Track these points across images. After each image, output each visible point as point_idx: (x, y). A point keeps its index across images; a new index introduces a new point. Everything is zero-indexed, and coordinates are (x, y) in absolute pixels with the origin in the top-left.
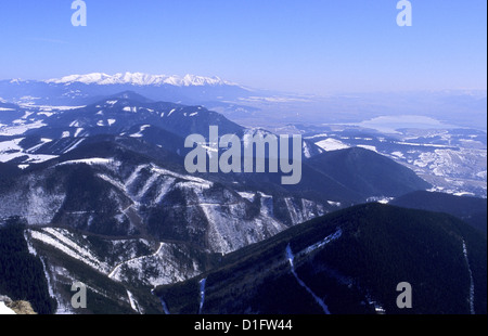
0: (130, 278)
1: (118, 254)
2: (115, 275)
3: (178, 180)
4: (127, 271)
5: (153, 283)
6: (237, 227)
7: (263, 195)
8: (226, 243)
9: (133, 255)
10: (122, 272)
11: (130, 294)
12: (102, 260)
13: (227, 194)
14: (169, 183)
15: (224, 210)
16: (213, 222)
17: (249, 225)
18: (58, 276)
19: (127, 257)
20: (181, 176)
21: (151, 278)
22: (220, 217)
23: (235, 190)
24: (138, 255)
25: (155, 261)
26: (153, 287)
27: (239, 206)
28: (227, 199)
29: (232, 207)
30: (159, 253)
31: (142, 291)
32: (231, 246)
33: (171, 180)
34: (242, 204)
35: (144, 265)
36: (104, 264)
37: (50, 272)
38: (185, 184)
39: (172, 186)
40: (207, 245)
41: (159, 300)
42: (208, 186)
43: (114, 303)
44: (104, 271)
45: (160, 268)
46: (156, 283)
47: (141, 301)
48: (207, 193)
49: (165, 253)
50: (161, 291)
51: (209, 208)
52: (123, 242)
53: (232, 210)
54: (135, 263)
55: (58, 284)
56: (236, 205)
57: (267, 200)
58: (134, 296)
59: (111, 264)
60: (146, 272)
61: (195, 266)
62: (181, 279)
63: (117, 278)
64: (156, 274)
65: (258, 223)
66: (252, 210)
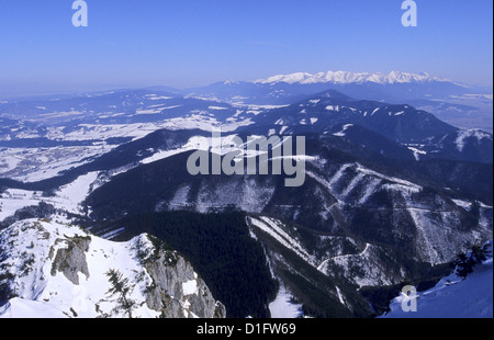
0: (336, 274)
1: (325, 250)
2: (323, 268)
3: (384, 182)
4: (333, 267)
5: (358, 283)
6: (450, 238)
7: (483, 205)
8: (436, 253)
9: (339, 252)
10: (329, 267)
11: (338, 290)
12: (311, 253)
13: (439, 200)
14: (375, 184)
15: (434, 216)
16: (421, 228)
17: (464, 237)
18: (277, 261)
19: (333, 254)
20: (387, 178)
21: (357, 278)
22: (430, 224)
23: (448, 196)
24: (344, 253)
25: (361, 261)
26: (358, 286)
27: (452, 215)
28: (439, 206)
29: (445, 215)
30: (365, 254)
31: (349, 289)
32: (442, 257)
33: (377, 181)
34: (456, 213)
35: (350, 264)
36: (312, 257)
37: (270, 257)
38: (392, 186)
39: (378, 187)
40: (414, 252)
41: (365, 300)
42: (416, 190)
43: (326, 295)
44: (312, 264)
45: (366, 268)
46: (362, 283)
47: (349, 297)
48: (415, 198)
49: (371, 254)
50: (366, 291)
51: (418, 214)
52: (331, 238)
53: (444, 218)
54: (342, 260)
55: (278, 268)
56: (449, 213)
57: (486, 210)
58: (342, 291)
59: (319, 258)
60: (352, 271)
61: (403, 273)
62: (387, 283)
63: (324, 271)
64: (362, 275)
65: (476, 235)
66: (469, 221)
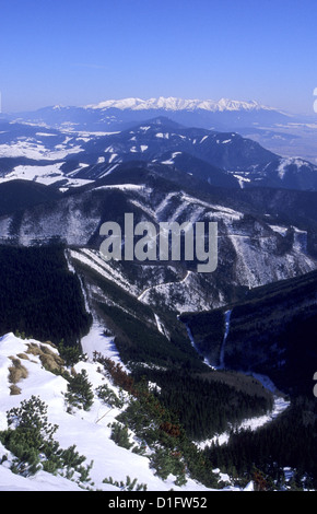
0: (157, 302)
1: (147, 279)
2: (144, 298)
3: (208, 210)
4: (155, 295)
5: (179, 309)
6: (266, 262)
7: (297, 230)
8: (253, 276)
9: (161, 281)
10: (150, 296)
11: (157, 318)
12: (132, 283)
13: (258, 227)
14: (199, 212)
15: (253, 243)
16: (241, 254)
17: (280, 260)
18: (93, 294)
19: (155, 282)
20: (211, 206)
21: (178, 305)
22: (249, 250)
23: (266, 222)
24: (165, 282)
25: (182, 288)
26: (179, 313)
27: (269, 240)
28: (257, 232)
29: (263, 240)
30: (186, 281)
31: (168, 316)
32: (259, 280)
33: (201, 210)
34: (273, 239)
35: (171, 291)
36: (134, 287)
37: (86, 290)
38: (215, 214)
39: (201, 215)
40: (233, 277)
41: (184, 326)
42: (238, 218)
43: (143, 325)
44: (134, 294)
45: (186, 295)
46: (182, 309)
47: (167, 325)
48: (237, 225)
49: (191, 281)
50: (186, 317)
51: (238, 240)
52: (152, 267)
53: (262, 244)
54: (163, 288)
55: (93, 301)
56: (266, 239)
57: (300, 235)
58: (161, 320)
59: (141, 287)
60: (172, 299)
61: (221, 297)
62: (206, 308)
63: (145, 301)
64: (182, 302)
65: (290, 259)
66: (284, 245)
